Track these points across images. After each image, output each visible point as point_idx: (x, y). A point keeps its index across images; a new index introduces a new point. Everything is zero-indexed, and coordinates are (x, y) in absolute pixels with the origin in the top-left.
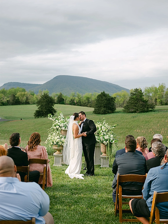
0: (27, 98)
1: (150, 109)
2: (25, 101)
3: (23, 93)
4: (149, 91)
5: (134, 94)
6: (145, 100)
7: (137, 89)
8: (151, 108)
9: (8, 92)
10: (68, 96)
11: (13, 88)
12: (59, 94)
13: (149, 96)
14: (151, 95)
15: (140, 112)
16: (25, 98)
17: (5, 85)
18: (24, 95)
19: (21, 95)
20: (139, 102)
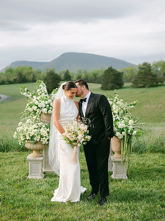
0: (34, 77)
1: (160, 84)
2: (31, 79)
3: (30, 71)
4: (156, 65)
5: (143, 69)
6: (154, 74)
7: (145, 63)
8: (160, 82)
9: (15, 70)
10: (74, 72)
11: (20, 67)
12: (65, 70)
13: (157, 71)
14: (159, 69)
15: (149, 87)
16: (32, 76)
17: (12, 63)
18: (31, 73)
19: (28, 73)
20: (148, 77)
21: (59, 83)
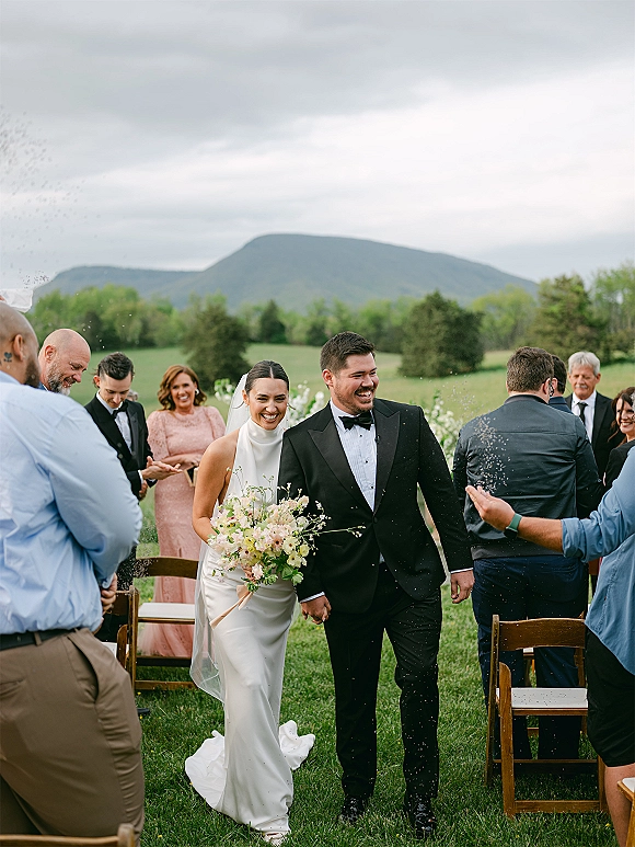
0: (145, 328)
1: (618, 354)
2: (136, 336)
3: (129, 305)
4: (608, 284)
5: (555, 299)
6: (599, 320)
7: (564, 277)
8: (619, 349)
9: (72, 303)
10: (297, 310)
11: (91, 289)
12: (264, 304)
13: (612, 306)
14: (620, 299)
16: (136, 325)
17: (60, 276)
18: (134, 312)
19: (122, 313)
20: (575, 329)
21: (244, 350)
